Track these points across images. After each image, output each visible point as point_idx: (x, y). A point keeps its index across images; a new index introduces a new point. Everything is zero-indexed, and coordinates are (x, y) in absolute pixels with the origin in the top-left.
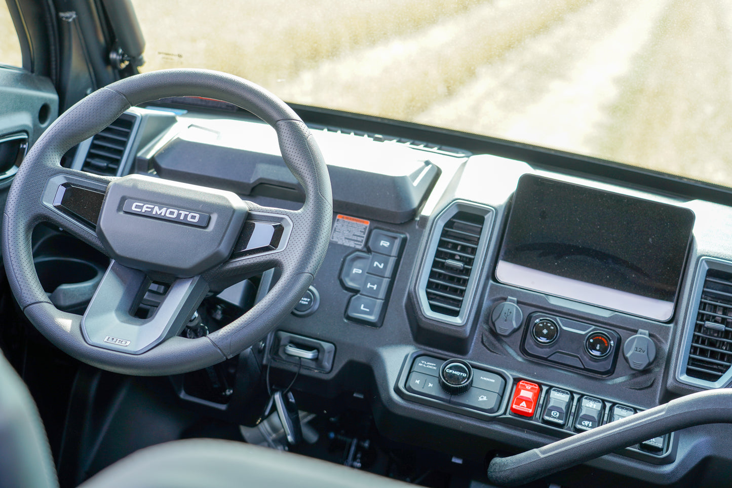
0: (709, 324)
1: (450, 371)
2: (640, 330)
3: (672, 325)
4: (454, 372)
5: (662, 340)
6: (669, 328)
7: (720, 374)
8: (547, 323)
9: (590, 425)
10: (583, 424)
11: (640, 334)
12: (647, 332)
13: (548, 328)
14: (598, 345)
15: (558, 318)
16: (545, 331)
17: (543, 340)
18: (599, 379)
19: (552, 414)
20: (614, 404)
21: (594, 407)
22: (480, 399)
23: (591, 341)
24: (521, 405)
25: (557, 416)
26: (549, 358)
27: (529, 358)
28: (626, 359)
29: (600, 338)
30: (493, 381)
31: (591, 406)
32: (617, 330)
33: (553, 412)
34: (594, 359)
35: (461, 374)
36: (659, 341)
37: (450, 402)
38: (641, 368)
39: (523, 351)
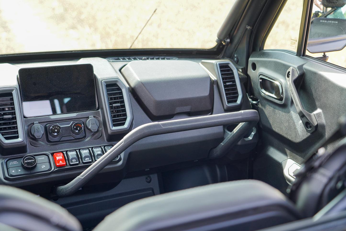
0: (114, 105)
1: (27, 161)
2: (90, 116)
3: (100, 110)
4: (28, 161)
5: (98, 117)
6: (99, 111)
7: (124, 122)
8: (55, 127)
9: (88, 159)
10: (86, 160)
11: (90, 118)
12: (92, 116)
13: (57, 129)
14: (78, 128)
15: (57, 123)
16: (56, 130)
17: (56, 134)
18: (81, 141)
19: (73, 161)
20: (92, 148)
21: (86, 152)
22: (43, 167)
23: (75, 127)
24: (60, 162)
25: (75, 161)
26: (60, 141)
27: (52, 143)
28: (89, 130)
29: (78, 125)
30: (44, 158)
31: (85, 152)
32: (81, 119)
33: (73, 160)
34: (77, 134)
35: (32, 160)
36: (97, 118)
37: (31, 174)
38: (96, 130)
39: (48, 141)
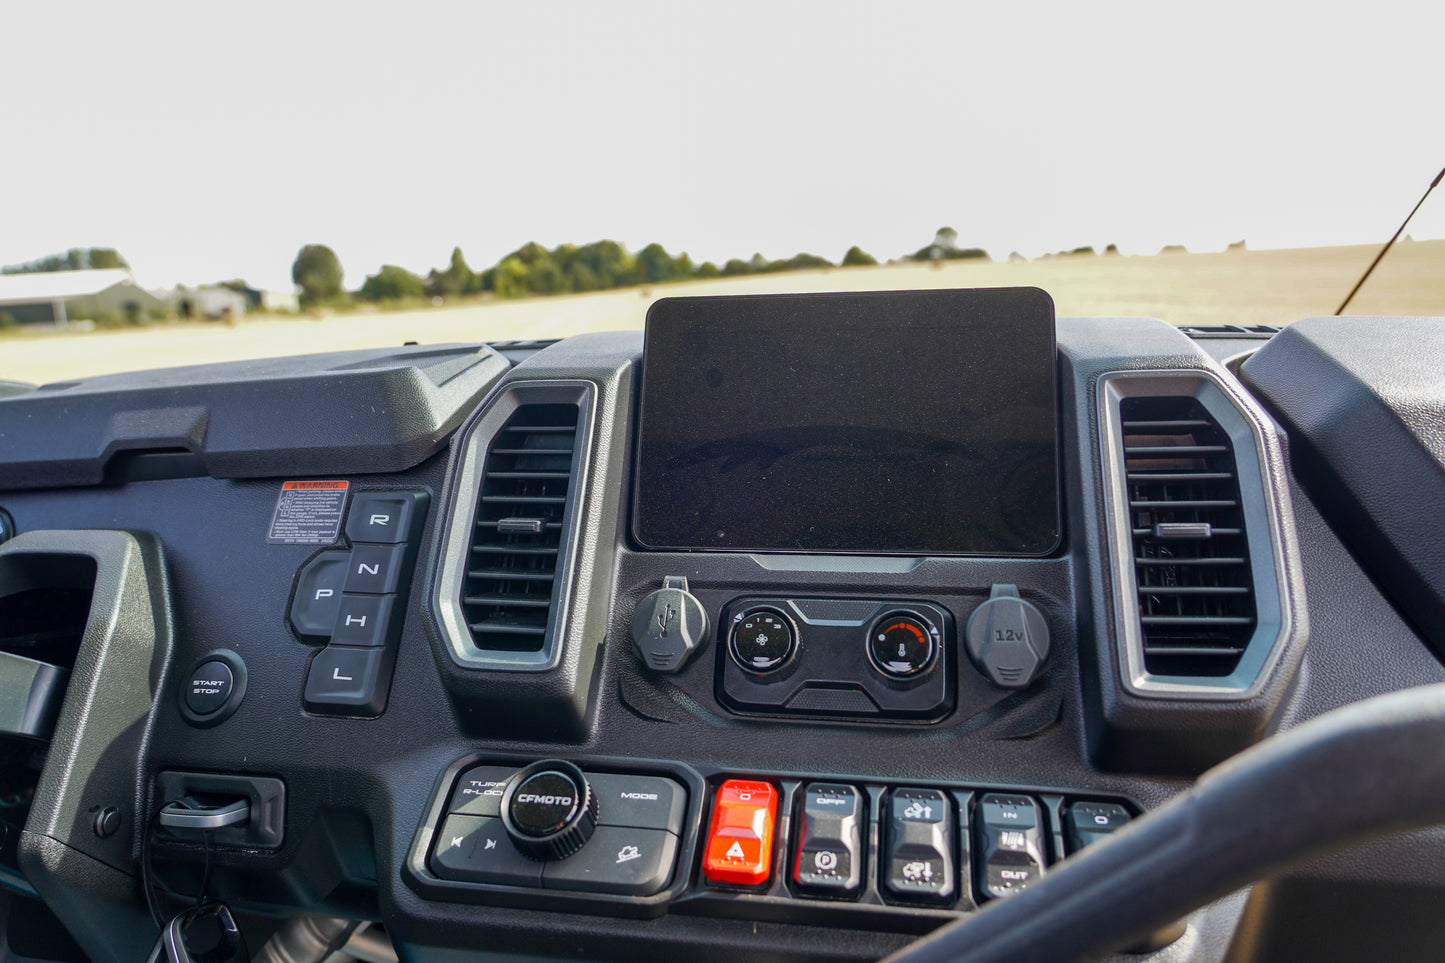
0: (1167, 528)
1: (529, 798)
2: (996, 587)
3: (1069, 558)
4: (538, 799)
5: (1053, 598)
6: (1063, 567)
7: (1232, 651)
8: (763, 618)
9: (928, 873)
10: (907, 873)
11: (999, 595)
12: (1013, 587)
13: (768, 630)
14: (902, 646)
15: (790, 602)
16: (762, 640)
17: (762, 662)
18: (916, 732)
19: (818, 863)
20: (979, 793)
21: (928, 816)
22: (622, 858)
23: (882, 637)
24: (730, 853)
25: (833, 864)
26: (787, 706)
27: (742, 715)
28: (980, 667)
29: (902, 626)
30: (654, 797)
31: (918, 815)
32: (939, 598)
33: (818, 856)
34: (900, 682)
35: (558, 799)
36: (1048, 603)
38: (1023, 680)
39: (724, 700)
